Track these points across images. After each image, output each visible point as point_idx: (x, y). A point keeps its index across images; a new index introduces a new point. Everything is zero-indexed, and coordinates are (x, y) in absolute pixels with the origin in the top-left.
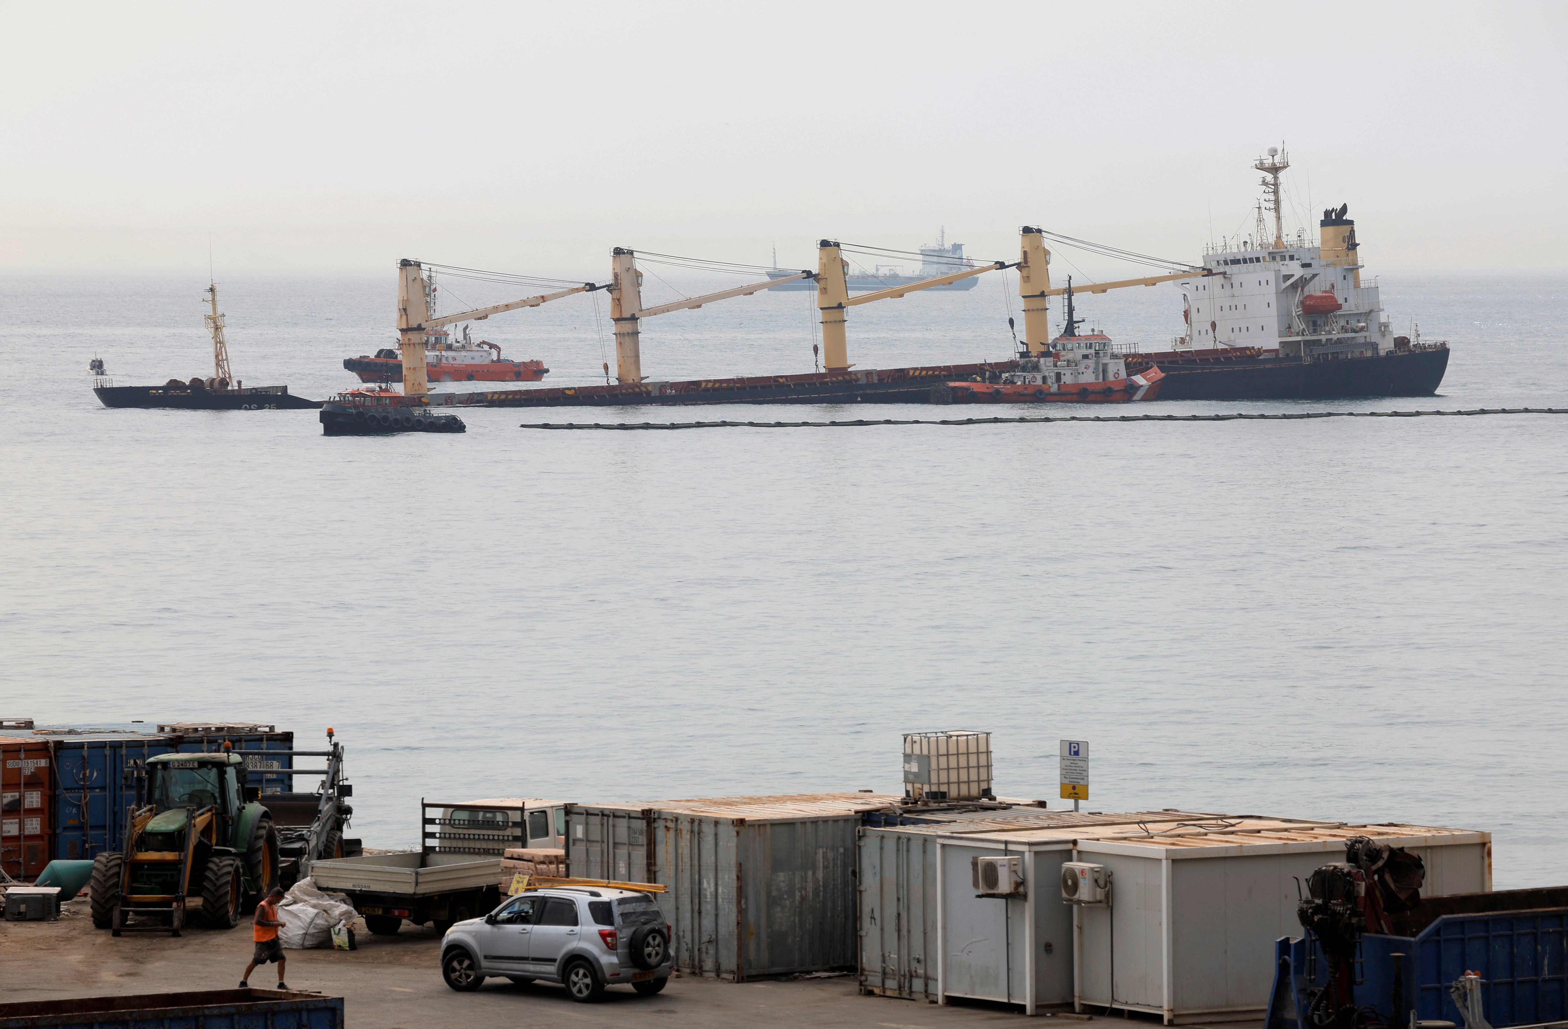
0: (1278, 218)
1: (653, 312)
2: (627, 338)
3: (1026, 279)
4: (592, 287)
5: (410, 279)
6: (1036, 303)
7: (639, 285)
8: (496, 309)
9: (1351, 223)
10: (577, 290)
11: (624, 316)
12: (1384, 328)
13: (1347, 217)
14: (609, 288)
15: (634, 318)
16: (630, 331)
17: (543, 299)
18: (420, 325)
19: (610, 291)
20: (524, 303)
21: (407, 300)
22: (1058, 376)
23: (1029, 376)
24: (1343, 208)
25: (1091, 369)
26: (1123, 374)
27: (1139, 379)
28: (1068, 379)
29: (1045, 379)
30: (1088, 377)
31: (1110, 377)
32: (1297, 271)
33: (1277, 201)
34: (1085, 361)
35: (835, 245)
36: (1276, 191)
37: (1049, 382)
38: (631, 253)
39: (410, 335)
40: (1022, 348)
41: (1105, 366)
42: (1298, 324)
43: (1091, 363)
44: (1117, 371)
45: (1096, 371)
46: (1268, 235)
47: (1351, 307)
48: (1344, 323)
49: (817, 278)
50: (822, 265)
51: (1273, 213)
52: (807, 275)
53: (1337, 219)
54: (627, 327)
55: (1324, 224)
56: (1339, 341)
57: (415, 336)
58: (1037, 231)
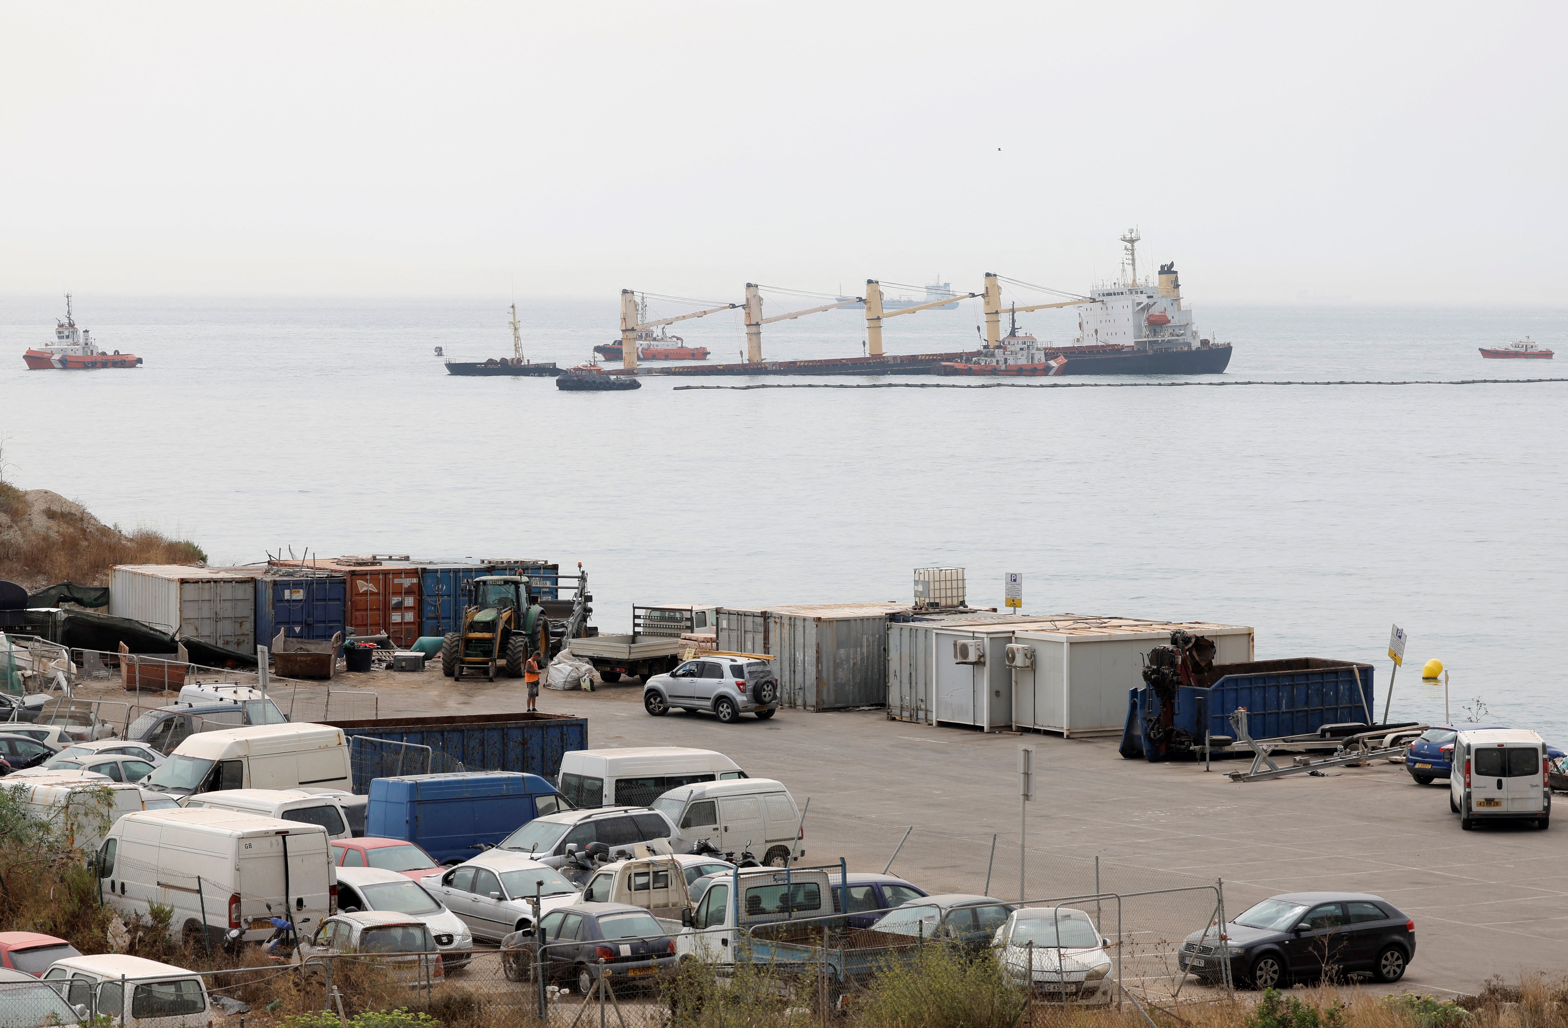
0: (1135, 270)
1: (769, 321)
2: (754, 336)
3: (986, 303)
4: (733, 306)
5: (626, 301)
7: (761, 305)
8: (679, 319)
9: (1176, 272)
10: (725, 308)
11: (752, 323)
12: (1194, 334)
14: (744, 307)
15: (758, 324)
16: (756, 332)
17: (705, 313)
18: (631, 328)
19: (744, 309)
20: (693, 316)
21: (626, 313)
22: (1006, 360)
23: (989, 360)
24: (1172, 265)
25: (1025, 357)
26: (1043, 360)
27: (1052, 363)
28: (1011, 362)
29: (997, 361)
30: (1023, 361)
31: (1036, 362)
32: (1145, 300)
33: (1133, 260)
34: (1022, 352)
35: (877, 282)
36: (1133, 254)
37: (1000, 363)
38: (757, 286)
39: (628, 333)
40: (985, 343)
41: (1033, 354)
42: (1145, 331)
43: (1025, 353)
44: (1040, 357)
45: (1027, 357)
46: (1128, 279)
47: (1176, 322)
48: (1172, 331)
49: (865, 302)
50: (868, 294)
51: (1131, 267)
52: (859, 300)
53: (1168, 270)
54: (754, 330)
55: (1163, 273)
56: (1169, 341)
57: (630, 334)
58: (994, 276)
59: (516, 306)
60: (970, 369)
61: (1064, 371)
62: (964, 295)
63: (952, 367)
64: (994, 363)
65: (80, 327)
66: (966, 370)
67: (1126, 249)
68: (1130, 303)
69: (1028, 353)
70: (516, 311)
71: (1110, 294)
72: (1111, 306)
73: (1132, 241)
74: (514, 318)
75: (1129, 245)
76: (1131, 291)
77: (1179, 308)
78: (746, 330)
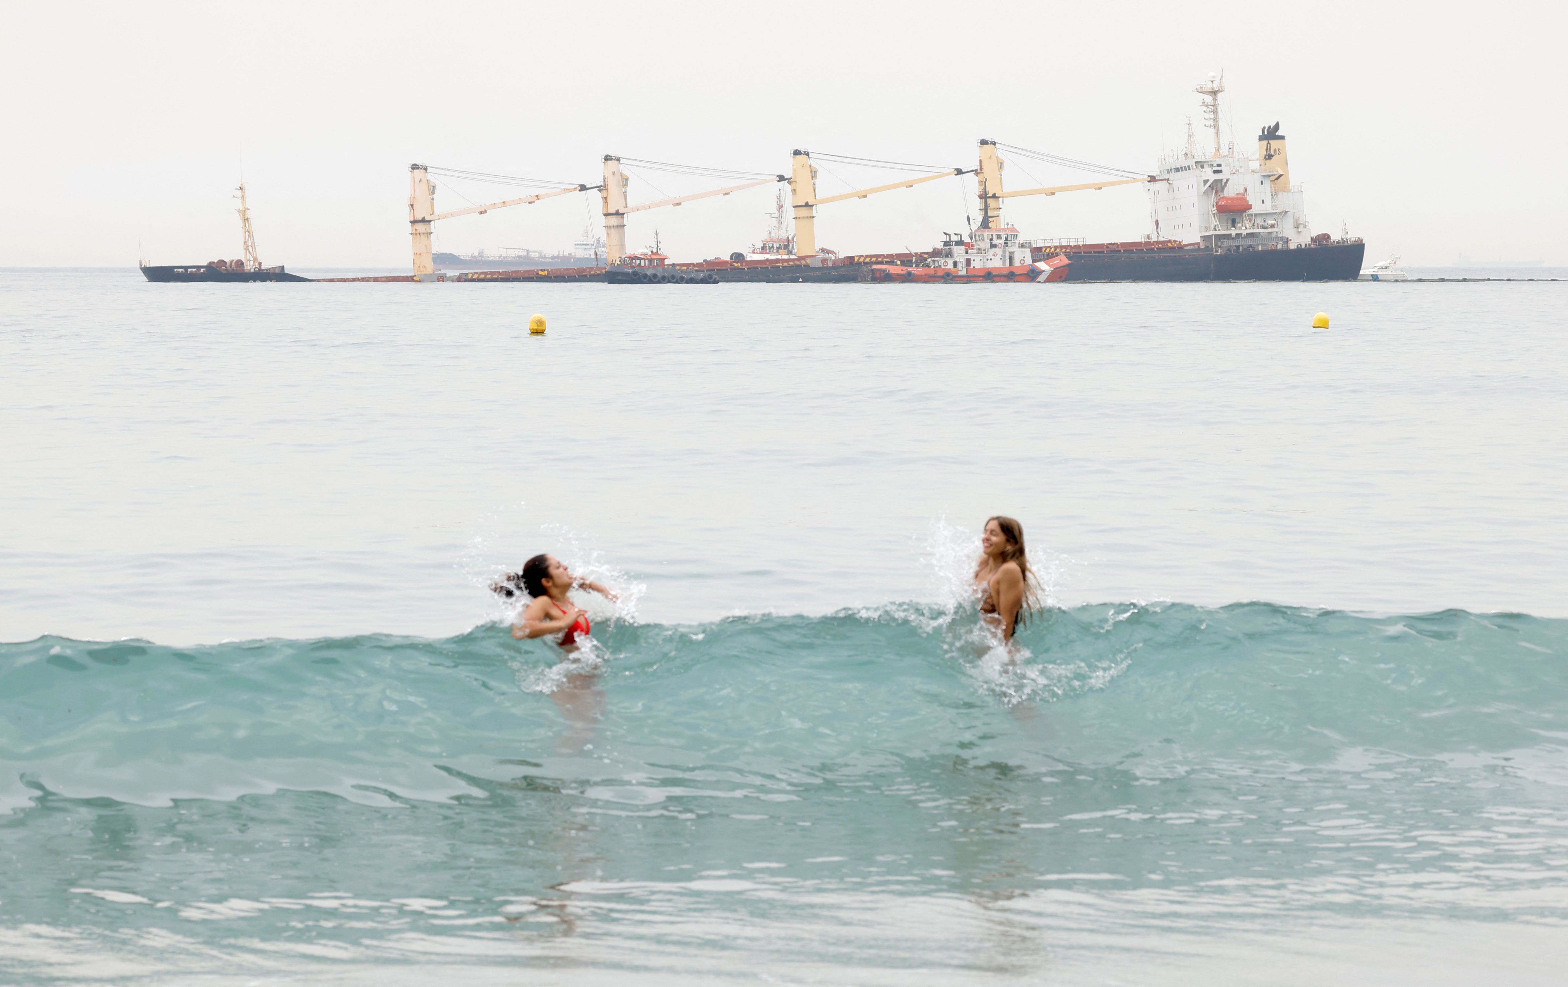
0: (1217, 135)
1: (638, 209)
2: (613, 230)
3: (981, 183)
4: (583, 188)
5: (417, 180)
6: (989, 203)
7: (626, 185)
8: (494, 206)
9: (1282, 138)
10: (569, 190)
11: (609, 212)
12: (1301, 225)
13: (1279, 133)
14: (600, 188)
15: (619, 214)
16: (615, 224)
17: (538, 197)
18: (424, 218)
19: (600, 191)
20: (520, 201)
21: (414, 198)
22: (968, 262)
23: (942, 261)
24: (1277, 126)
25: (999, 257)
26: (1029, 261)
27: (1042, 266)
28: (977, 264)
29: (955, 264)
30: (996, 262)
31: (1017, 263)
32: (1209, 175)
33: (1216, 120)
34: (994, 249)
35: (808, 154)
36: (1214, 112)
37: (959, 266)
38: (621, 160)
39: (417, 226)
40: (946, 238)
41: (1012, 253)
42: (1213, 221)
43: (999, 251)
44: (1023, 258)
45: (1003, 258)
46: (1205, 148)
47: (1268, 208)
48: (1259, 221)
49: (790, 181)
50: (795, 171)
51: (1212, 131)
52: (781, 178)
53: (1271, 134)
54: (614, 221)
55: (1261, 138)
56: (1251, 235)
57: (421, 227)
58: (994, 143)
60: (909, 274)
61: (1059, 276)
62: (946, 171)
63: (884, 271)
64: (950, 266)
66: (903, 275)
67: (1204, 104)
68: (1197, 182)
69: (1004, 252)
70: (247, 193)
71: (1177, 170)
72: (1175, 186)
73: (1214, 93)
74: (244, 203)
75: (1209, 99)
76: (1201, 164)
77: (1286, 189)
78: (603, 221)
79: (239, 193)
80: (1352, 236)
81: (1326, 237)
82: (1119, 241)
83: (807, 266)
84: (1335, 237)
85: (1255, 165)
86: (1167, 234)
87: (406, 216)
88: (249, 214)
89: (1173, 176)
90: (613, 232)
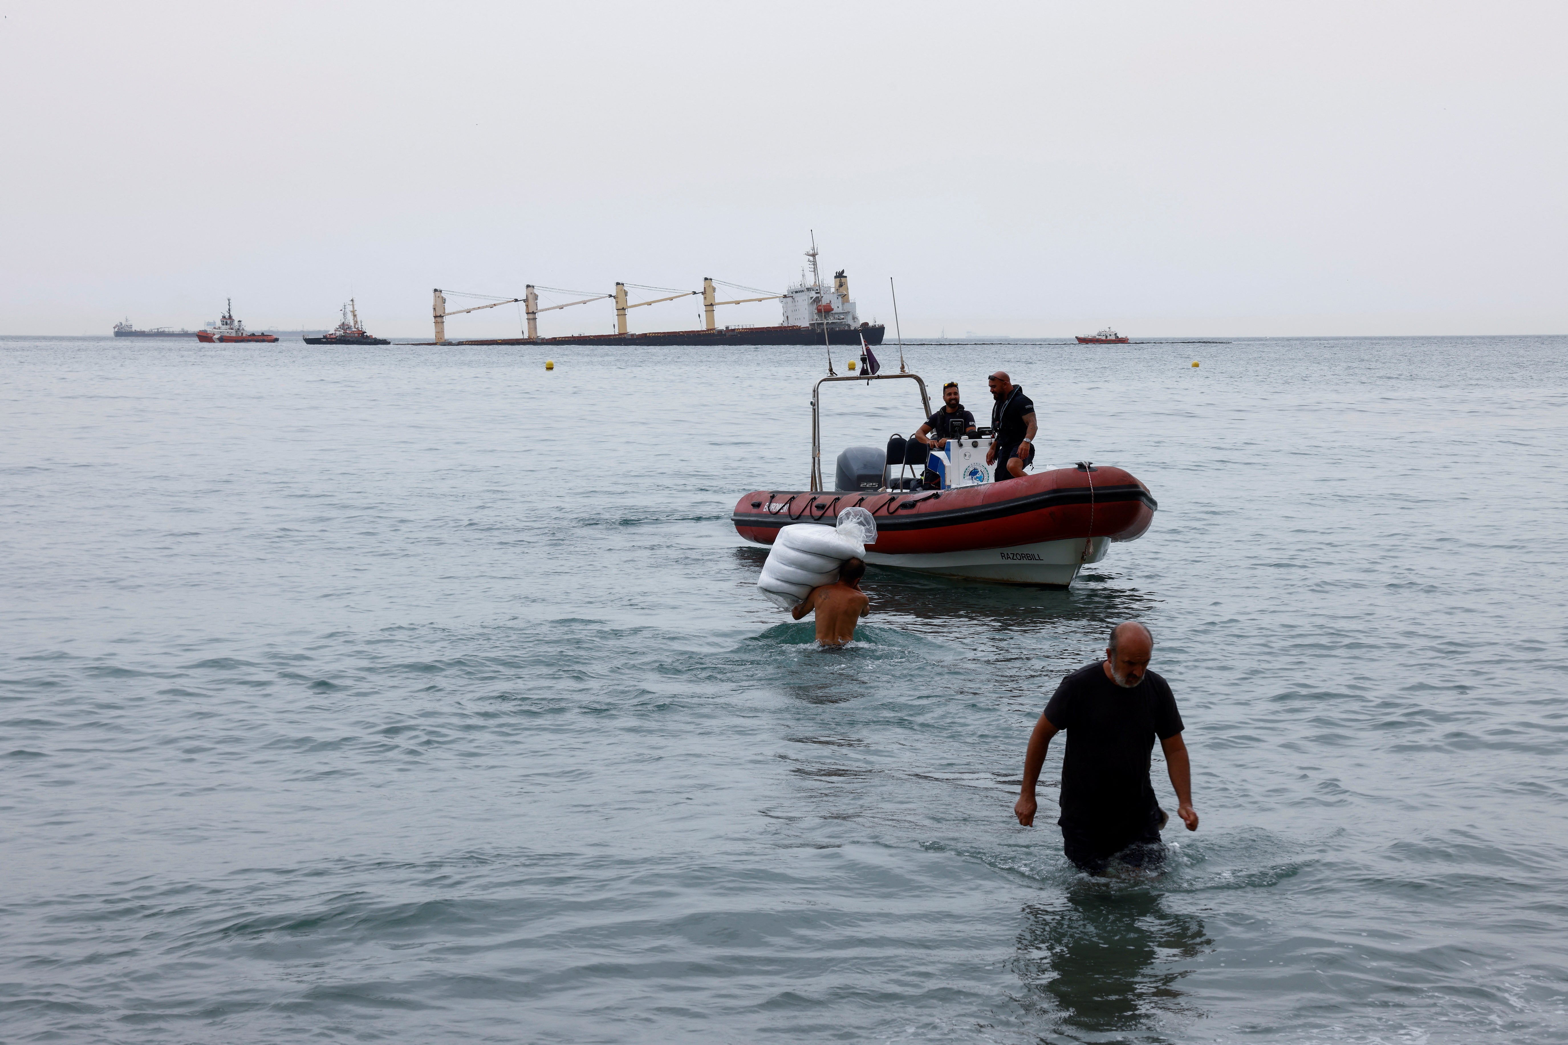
0: (816, 275)
1: (542, 310)
3: (705, 298)
4: (516, 300)
5: (436, 297)
6: (710, 308)
7: (537, 299)
8: (474, 309)
9: (846, 277)
10: (509, 301)
11: (530, 312)
12: (854, 318)
13: (844, 274)
14: (525, 301)
15: (534, 313)
16: (533, 318)
17: (495, 305)
18: (440, 315)
20: (487, 306)
21: (435, 305)
24: (843, 271)
32: (814, 295)
33: (815, 268)
35: (623, 284)
36: (814, 264)
38: (533, 287)
39: (437, 319)
42: (816, 317)
46: (810, 281)
47: (840, 310)
48: (836, 316)
49: (614, 297)
50: (617, 292)
51: (813, 273)
52: (611, 296)
53: (840, 275)
54: (531, 316)
55: (836, 277)
56: (833, 323)
57: (439, 319)
58: (711, 279)
59: (354, 300)
62: (688, 292)
65: (236, 318)
67: (809, 260)
68: (806, 297)
70: (355, 303)
71: (796, 292)
72: (796, 300)
73: (814, 255)
74: (353, 308)
75: (811, 258)
76: (808, 289)
77: (848, 301)
78: (526, 316)
79: (351, 303)
80: (879, 323)
81: (866, 324)
82: (771, 326)
83: (625, 338)
84: (871, 324)
85: (833, 290)
86: (792, 323)
87: (431, 314)
88: (356, 313)
89: (794, 295)
90: (531, 322)
